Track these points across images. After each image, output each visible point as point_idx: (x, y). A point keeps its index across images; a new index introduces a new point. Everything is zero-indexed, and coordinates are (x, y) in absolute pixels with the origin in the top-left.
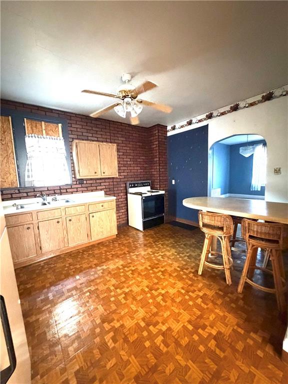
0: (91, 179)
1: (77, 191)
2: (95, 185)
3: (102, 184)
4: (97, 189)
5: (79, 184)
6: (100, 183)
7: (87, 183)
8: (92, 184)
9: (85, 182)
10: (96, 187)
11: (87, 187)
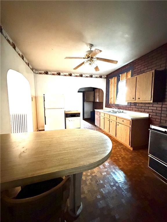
0: (142, 103)
1: (133, 110)
2: (144, 108)
3: (149, 108)
4: (144, 111)
5: (134, 106)
6: (148, 107)
7: (138, 106)
8: (142, 106)
9: (137, 105)
10: (145, 109)
11: (138, 108)
